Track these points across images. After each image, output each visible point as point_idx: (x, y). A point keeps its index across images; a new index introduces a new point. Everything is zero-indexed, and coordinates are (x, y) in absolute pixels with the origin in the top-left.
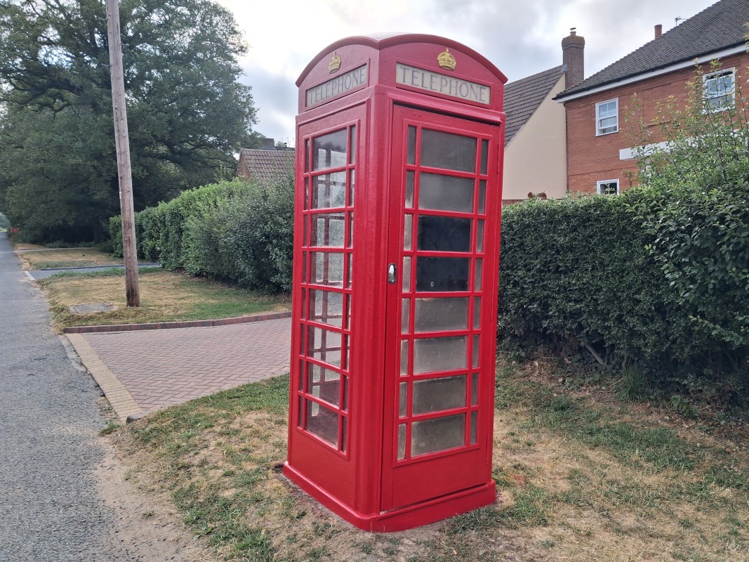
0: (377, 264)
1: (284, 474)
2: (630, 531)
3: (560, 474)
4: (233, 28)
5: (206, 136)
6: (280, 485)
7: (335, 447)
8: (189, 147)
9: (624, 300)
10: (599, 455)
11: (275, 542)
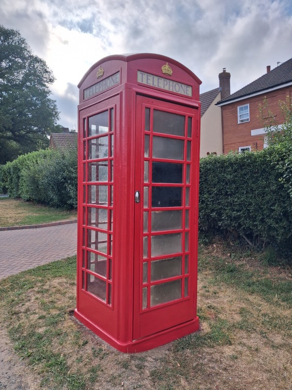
0: (128, 191)
1: (75, 316)
2: (280, 346)
3: (234, 311)
4: (45, 70)
5: (33, 127)
6: (72, 324)
7: (105, 302)
8: (24, 133)
9: (264, 210)
10: (255, 298)
11: (69, 362)
